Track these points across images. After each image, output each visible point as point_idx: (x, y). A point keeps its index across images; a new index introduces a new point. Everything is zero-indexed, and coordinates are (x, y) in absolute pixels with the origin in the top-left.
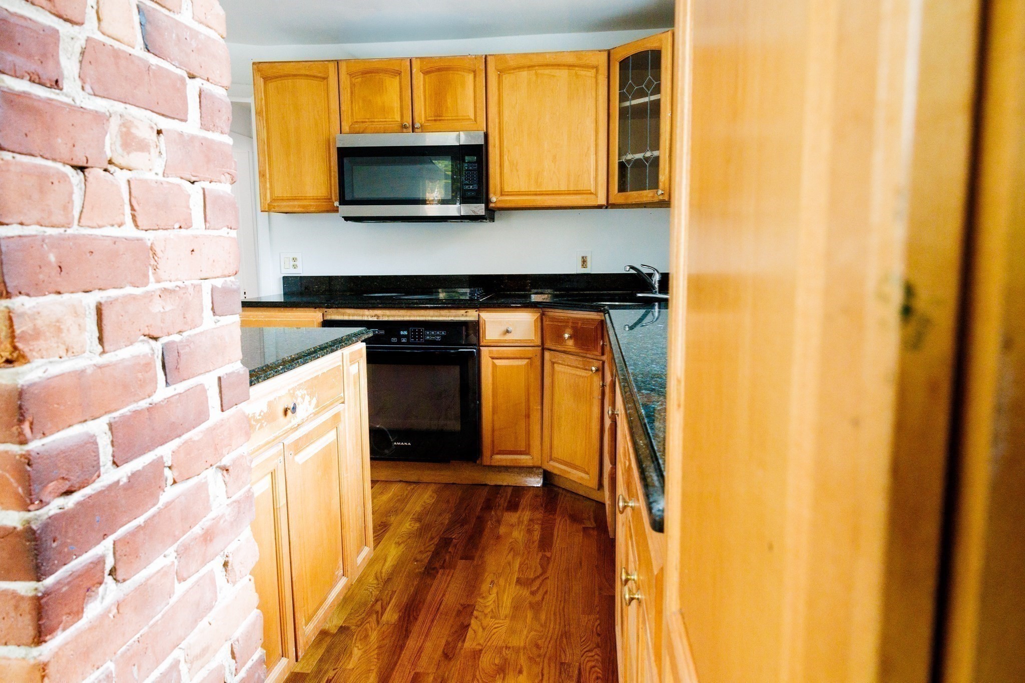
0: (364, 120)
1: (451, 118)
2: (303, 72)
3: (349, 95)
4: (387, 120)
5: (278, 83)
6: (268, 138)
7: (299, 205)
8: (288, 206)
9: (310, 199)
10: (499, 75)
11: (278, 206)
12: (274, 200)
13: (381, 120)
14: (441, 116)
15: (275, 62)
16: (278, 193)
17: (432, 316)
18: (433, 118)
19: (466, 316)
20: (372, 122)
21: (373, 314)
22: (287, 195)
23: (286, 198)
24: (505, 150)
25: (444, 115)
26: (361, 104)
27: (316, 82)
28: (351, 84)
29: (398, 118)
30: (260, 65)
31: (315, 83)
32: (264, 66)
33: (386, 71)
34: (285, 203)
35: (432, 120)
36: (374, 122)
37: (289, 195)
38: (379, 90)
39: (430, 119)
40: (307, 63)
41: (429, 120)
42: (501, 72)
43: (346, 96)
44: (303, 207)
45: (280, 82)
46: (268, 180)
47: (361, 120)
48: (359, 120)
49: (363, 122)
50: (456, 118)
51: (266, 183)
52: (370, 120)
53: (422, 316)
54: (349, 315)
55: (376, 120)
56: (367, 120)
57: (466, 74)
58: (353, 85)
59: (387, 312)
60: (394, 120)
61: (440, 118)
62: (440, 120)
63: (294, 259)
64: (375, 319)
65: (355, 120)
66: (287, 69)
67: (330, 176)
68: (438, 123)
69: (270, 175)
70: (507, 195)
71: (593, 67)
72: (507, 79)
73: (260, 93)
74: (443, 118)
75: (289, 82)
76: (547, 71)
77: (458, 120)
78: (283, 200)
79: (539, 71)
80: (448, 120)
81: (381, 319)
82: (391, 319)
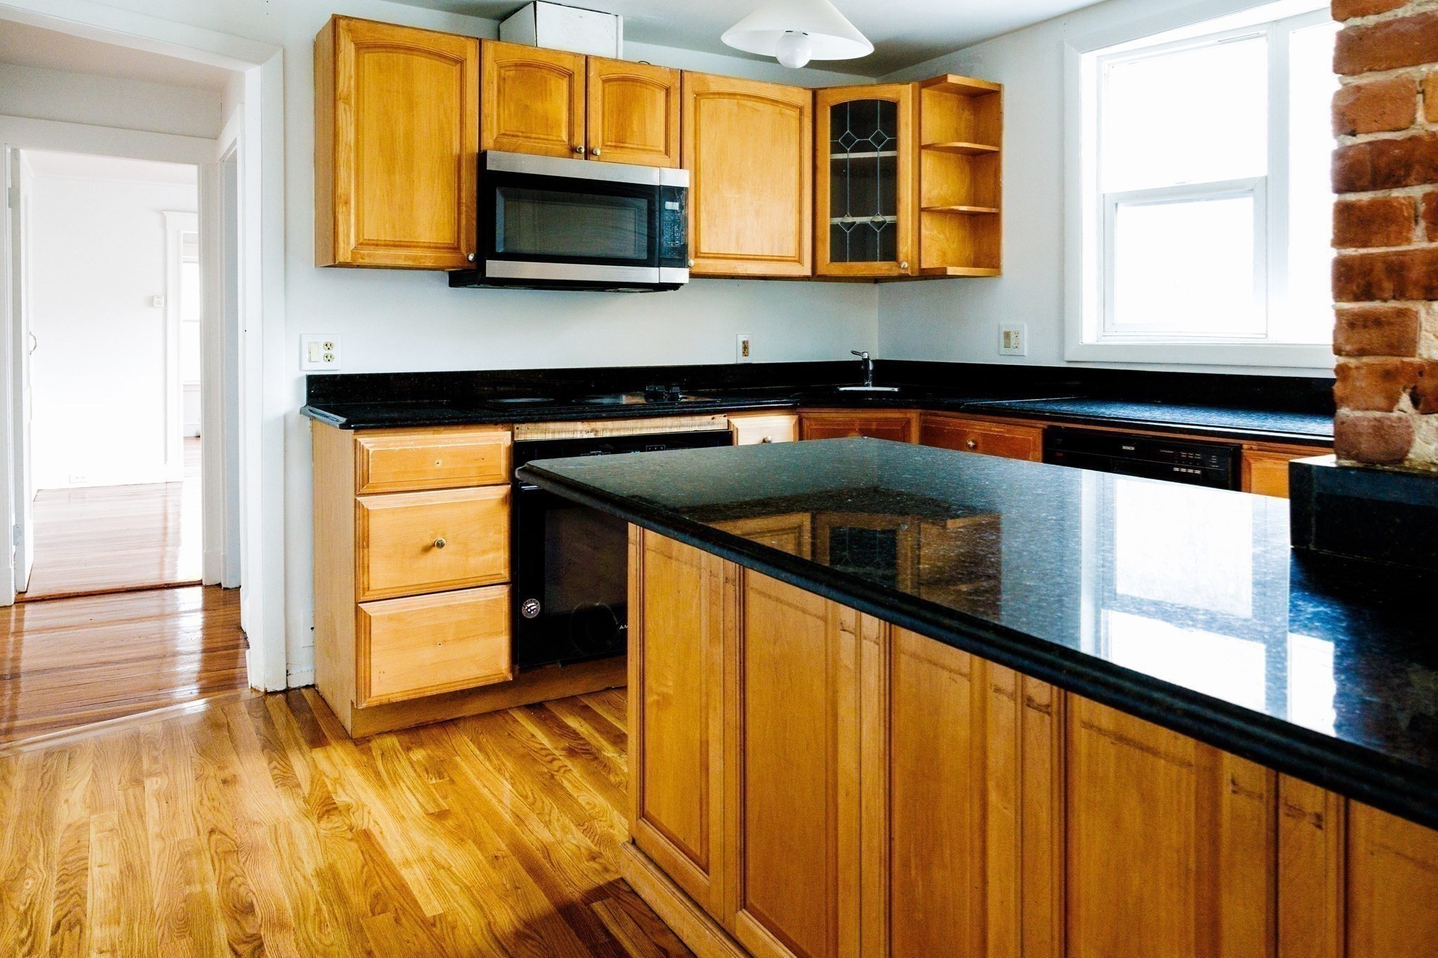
0: (515, 133)
1: (636, 146)
2: (424, 45)
3: (496, 92)
4: (550, 137)
5: (383, 56)
6: (357, 141)
7: (406, 256)
8: (387, 256)
9: (425, 247)
10: (695, 98)
11: (369, 256)
12: (361, 244)
13: (542, 136)
14: (624, 143)
15: (378, 22)
16: (370, 234)
17: (671, 427)
18: (613, 144)
19: (713, 424)
20: (527, 137)
21: (589, 429)
22: (387, 236)
23: (383, 243)
24: (702, 197)
25: (628, 141)
26: (512, 108)
27: (446, 65)
28: (499, 75)
29: (565, 137)
30: (353, 22)
31: (442, 66)
32: (359, 25)
33: (552, 68)
34: (381, 252)
35: (611, 146)
36: (530, 138)
37: (388, 239)
38: (541, 94)
39: (609, 143)
40: (432, 34)
41: (607, 146)
42: (698, 96)
43: (491, 94)
44: (415, 258)
45: (385, 55)
46: (353, 211)
47: (511, 133)
48: (508, 133)
49: (513, 136)
50: (643, 147)
51: (349, 215)
52: (525, 135)
53: (657, 427)
54: (554, 432)
55: (533, 136)
56: (520, 134)
57: (657, 90)
58: (502, 80)
59: (609, 424)
60: (559, 139)
61: (622, 145)
62: (622, 147)
63: (328, 346)
64: (592, 436)
65: (502, 131)
66: (400, 37)
67: (459, 213)
68: (619, 151)
69: (357, 202)
70: (703, 257)
71: (796, 107)
72: (706, 104)
73: (348, 66)
74: (626, 145)
75: (401, 57)
76: (750, 103)
77: (644, 150)
78: (377, 245)
79: (742, 102)
80: (632, 148)
81: (600, 435)
82: (615, 434)
